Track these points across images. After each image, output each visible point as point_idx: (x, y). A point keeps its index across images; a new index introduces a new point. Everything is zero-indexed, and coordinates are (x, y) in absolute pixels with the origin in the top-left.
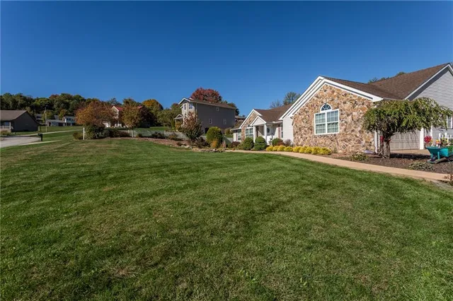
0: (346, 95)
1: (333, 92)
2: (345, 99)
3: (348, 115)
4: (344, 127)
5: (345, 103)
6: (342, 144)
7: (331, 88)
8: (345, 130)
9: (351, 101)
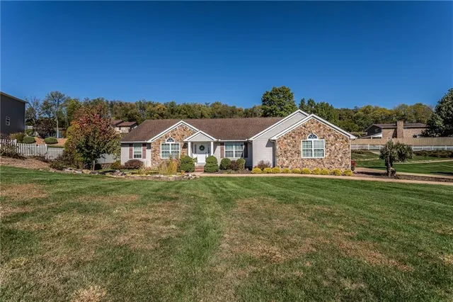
0: (330, 130)
1: (320, 126)
2: (330, 133)
3: (332, 145)
4: (329, 153)
5: (329, 136)
6: (327, 166)
7: (317, 122)
8: (330, 155)
9: (334, 135)
